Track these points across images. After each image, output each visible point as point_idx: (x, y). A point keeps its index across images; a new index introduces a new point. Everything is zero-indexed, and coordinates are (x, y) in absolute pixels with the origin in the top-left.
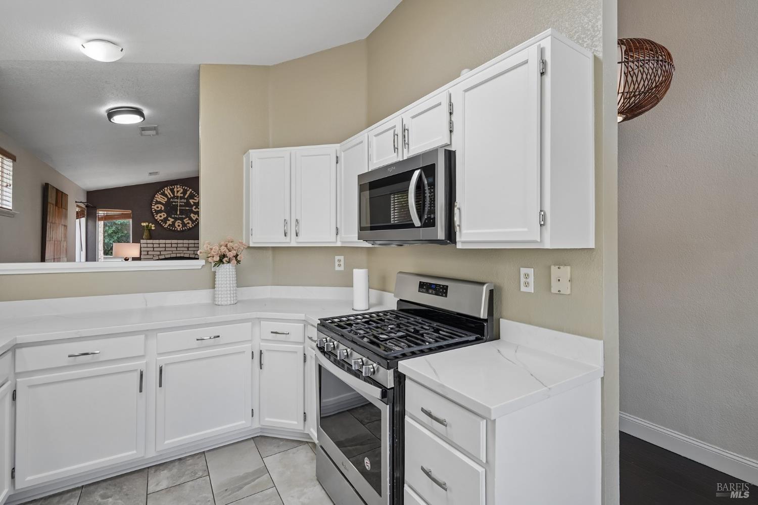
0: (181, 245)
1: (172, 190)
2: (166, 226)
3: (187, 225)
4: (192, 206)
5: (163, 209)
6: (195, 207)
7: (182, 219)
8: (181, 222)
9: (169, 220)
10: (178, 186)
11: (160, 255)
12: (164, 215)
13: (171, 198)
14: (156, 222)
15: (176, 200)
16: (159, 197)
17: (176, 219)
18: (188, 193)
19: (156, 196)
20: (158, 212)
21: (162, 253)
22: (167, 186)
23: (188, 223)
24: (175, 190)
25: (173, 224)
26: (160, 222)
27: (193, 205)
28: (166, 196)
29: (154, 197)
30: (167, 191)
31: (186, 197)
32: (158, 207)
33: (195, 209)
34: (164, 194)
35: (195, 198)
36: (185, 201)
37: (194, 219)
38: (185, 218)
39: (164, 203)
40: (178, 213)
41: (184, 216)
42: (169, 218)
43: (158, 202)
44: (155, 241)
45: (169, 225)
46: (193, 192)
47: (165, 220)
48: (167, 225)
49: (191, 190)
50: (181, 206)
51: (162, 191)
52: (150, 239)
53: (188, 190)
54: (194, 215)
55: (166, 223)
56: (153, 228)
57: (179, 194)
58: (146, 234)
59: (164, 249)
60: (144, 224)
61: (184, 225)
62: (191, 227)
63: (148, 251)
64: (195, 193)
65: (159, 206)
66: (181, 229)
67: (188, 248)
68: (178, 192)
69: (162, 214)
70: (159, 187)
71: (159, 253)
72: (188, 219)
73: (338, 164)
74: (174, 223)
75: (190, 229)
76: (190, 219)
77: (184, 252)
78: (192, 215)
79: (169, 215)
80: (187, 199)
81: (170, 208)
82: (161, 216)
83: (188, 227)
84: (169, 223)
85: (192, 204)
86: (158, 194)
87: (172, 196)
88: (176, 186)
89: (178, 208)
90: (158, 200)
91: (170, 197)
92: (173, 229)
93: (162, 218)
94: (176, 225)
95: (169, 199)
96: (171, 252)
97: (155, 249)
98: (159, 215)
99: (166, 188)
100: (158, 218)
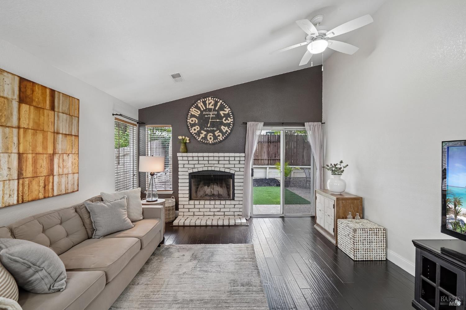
0: (212, 158)
1: (204, 103)
2: (199, 139)
3: (218, 138)
4: (222, 118)
5: (197, 122)
6: (224, 119)
7: (213, 132)
8: (212, 135)
9: (202, 133)
10: (210, 98)
11: (194, 168)
12: (197, 128)
13: (204, 110)
14: (191, 136)
15: (207, 113)
17: (208, 132)
18: (219, 104)
19: (191, 110)
20: (193, 125)
21: (196, 166)
22: (200, 99)
23: (219, 136)
24: (207, 102)
25: (205, 138)
26: (194, 135)
27: (224, 117)
28: (199, 109)
29: (189, 110)
30: (200, 104)
31: (217, 109)
32: (192, 121)
33: (225, 120)
34: (197, 107)
35: (225, 109)
36: (216, 113)
37: (224, 131)
38: (216, 131)
39: (198, 116)
40: (209, 125)
41: (215, 129)
42: (202, 131)
43: (193, 116)
44: (190, 154)
45: (202, 138)
46: (223, 103)
47: (199, 133)
48: (201, 137)
49: (221, 101)
50: (212, 118)
51: (195, 104)
52: (187, 152)
53: (219, 102)
54: (224, 127)
55: (199, 136)
56: (188, 141)
57: (210, 107)
58: (182, 147)
59: (197, 162)
60: (180, 137)
61: (215, 137)
62: (221, 139)
63: (184, 164)
64: (224, 104)
65: (194, 119)
66: (213, 142)
67: (219, 161)
68: (209, 104)
70: (192, 101)
71: (193, 166)
72: (218, 131)
74: (206, 135)
75: (221, 141)
76: (221, 131)
77: (215, 165)
78: (222, 127)
79: (202, 129)
80: (218, 111)
81: (203, 121)
82: (195, 130)
83: (219, 140)
84: (202, 136)
85: (223, 115)
86: (192, 107)
87: (204, 108)
88: (207, 98)
89: (210, 120)
90: (193, 113)
91: (202, 110)
92: (206, 142)
93: (196, 132)
94: (208, 137)
95: (202, 112)
96: (203, 165)
97: (190, 162)
98: (194, 128)
99: (199, 101)
100: (192, 131)
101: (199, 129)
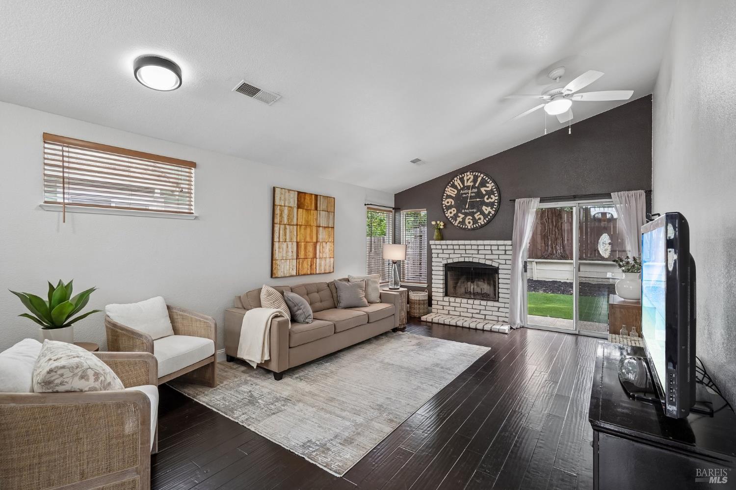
0: (469, 247)
1: (462, 180)
2: (456, 224)
3: (479, 221)
4: (483, 196)
5: (453, 204)
6: (487, 196)
7: (472, 214)
8: (471, 218)
9: (459, 217)
10: (468, 173)
11: (449, 258)
12: (454, 211)
13: (462, 189)
14: (445, 220)
15: (466, 191)
16: (450, 191)
17: (466, 214)
18: (479, 179)
19: (446, 189)
20: (449, 208)
21: (451, 256)
22: (456, 176)
23: (480, 219)
24: (465, 179)
25: (463, 222)
26: (450, 219)
27: (486, 195)
28: (455, 187)
29: (445, 190)
30: (457, 182)
31: (477, 185)
32: (448, 202)
33: (487, 199)
34: (454, 186)
35: (488, 185)
36: (476, 190)
37: (486, 212)
38: (476, 213)
39: (454, 196)
40: (467, 207)
41: (475, 210)
42: (459, 215)
43: (449, 197)
44: (444, 242)
45: (460, 222)
46: (485, 177)
47: (455, 217)
48: (457, 222)
49: (482, 175)
50: (471, 197)
51: (452, 183)
52: (442, 239)
53: (480, 176)
54: (486, 208)
55: (456, 220)
56: (442, 227)
57: (470, 184)
58: (436, 233)
59: (452, 251)
61: (475, 221)
62: (483, 223)
63: (438, 254)
64: (487, 179)
65: (450, 200)
66: (472, 227)
68: (468, 180)
69: (452, 210)
70: (447, 179)
71: (447, 256)
72: (479, 213)
74: (464, 219)
75: (482, 226)
76: (482, 213)
77: (474, 256)
78: (484, 208)
79: (459, 211)
80: (478, 188)
81: (460, 202)
82: (451, 213)
83: (480, 224)
84: (459, 219)
85: (484, 193)
86: (448, 187)
87: (462, 186)
88: (465, 174)
89: (469, 200)
90: (449, 194)
91: (459, 188)
92: (464, 227)
93: (452, 215)
94: (467, 221)
95: (459, 191)
96: (459, 256)
97: (445, 251)
98: (449, 211)
99: (455, 179)
100: (448, 215)
101: (455, 212)
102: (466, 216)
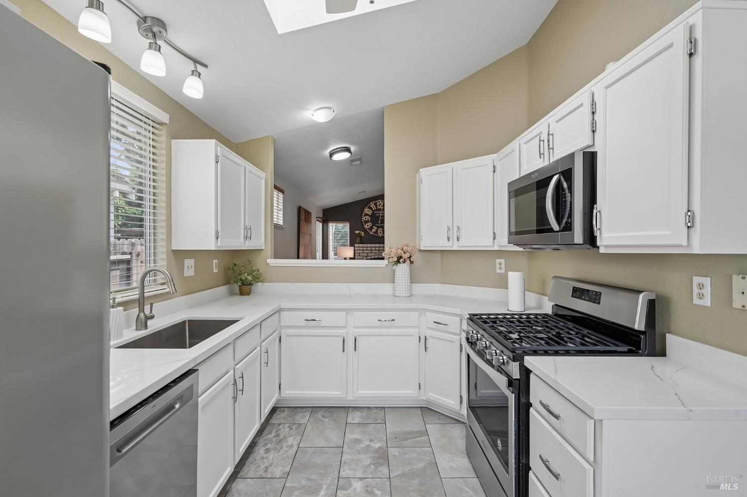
0: (382, 248)
1: (376, 204)
2: (371, 233)
5: (369, 220)
8: (382, 229)
10: (380, 201)
11: (368, 256)
12: (370, 224)
13: (375, 210)
14: (365, 230)
15: (379, 212)
16: (367, 211)
20: (366, 222)
21: (369, 255)
22: (372, 201)
24: (378, 204)
25: (376, 232)
26: (367, 230)
28: (371, 209)
29: (364, 210)
30: (372, 205)
32: (366, 219)
34: (370, 208)
39: (370, 214)
40: (379, 222)
42: (374, 227)
43: (366, 215)
44: (365, 245)
45: (374, 232)
47: (371, 228)
48: (373, 232)
50: (382, 216)
51: (368, 206)
52: (361, 243)
55: (371, 231)
56: (363, 235)
57: (380, 207)
58: (358, 239)
59: (370, 251)
60: (357, 232)
63: (359, 253)
65: (367, 217)
68: (380, 205)
69: (369, 224)
70: (365, 202)
71: (366, 255)
73: (495, 173)
74: (377, 230)
79: (373, 224)
81: (374, 219)
82: (368, 226)
84: (374, 230)
86: (366, 208)
88: (378, 201)
89: (380, 218)
90: (366, 213)
92: (377, 235)
94: (379, 232)
95: (373, 211)
96: (375, 254)
97: (364, 252)
99: (371, 203)
100: (366, 227)
101: (371, 225)
102: (378, 228)
